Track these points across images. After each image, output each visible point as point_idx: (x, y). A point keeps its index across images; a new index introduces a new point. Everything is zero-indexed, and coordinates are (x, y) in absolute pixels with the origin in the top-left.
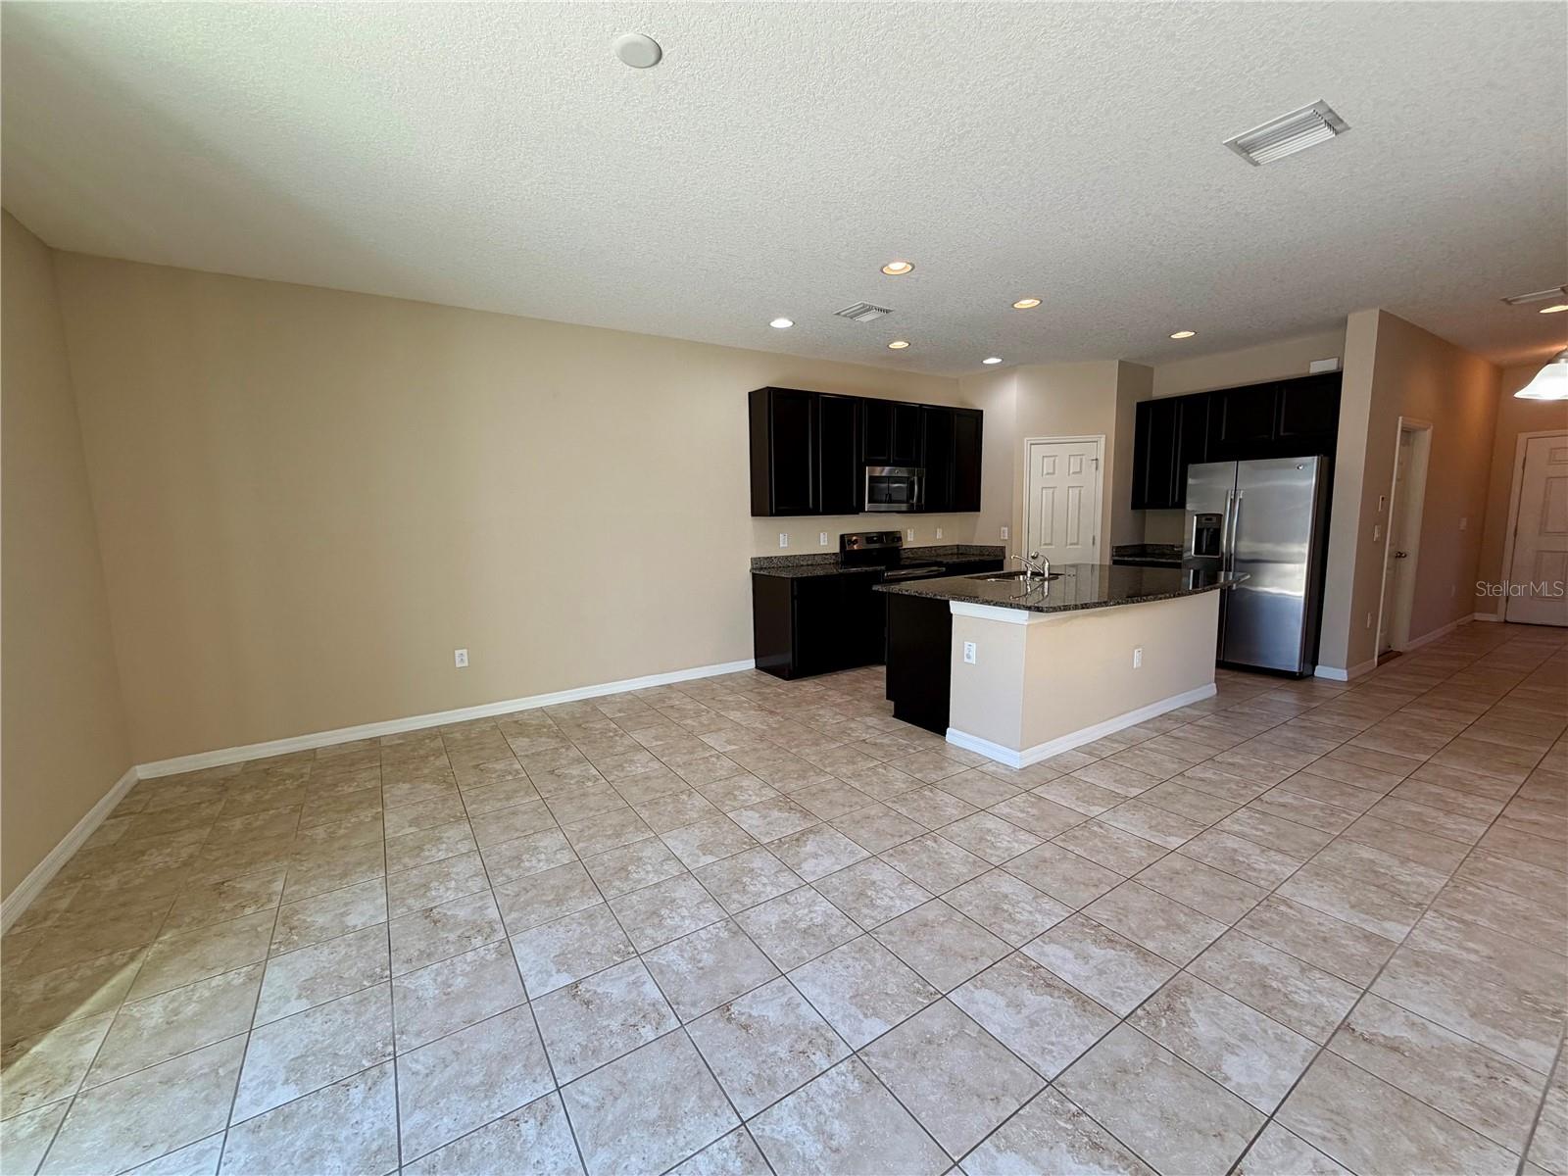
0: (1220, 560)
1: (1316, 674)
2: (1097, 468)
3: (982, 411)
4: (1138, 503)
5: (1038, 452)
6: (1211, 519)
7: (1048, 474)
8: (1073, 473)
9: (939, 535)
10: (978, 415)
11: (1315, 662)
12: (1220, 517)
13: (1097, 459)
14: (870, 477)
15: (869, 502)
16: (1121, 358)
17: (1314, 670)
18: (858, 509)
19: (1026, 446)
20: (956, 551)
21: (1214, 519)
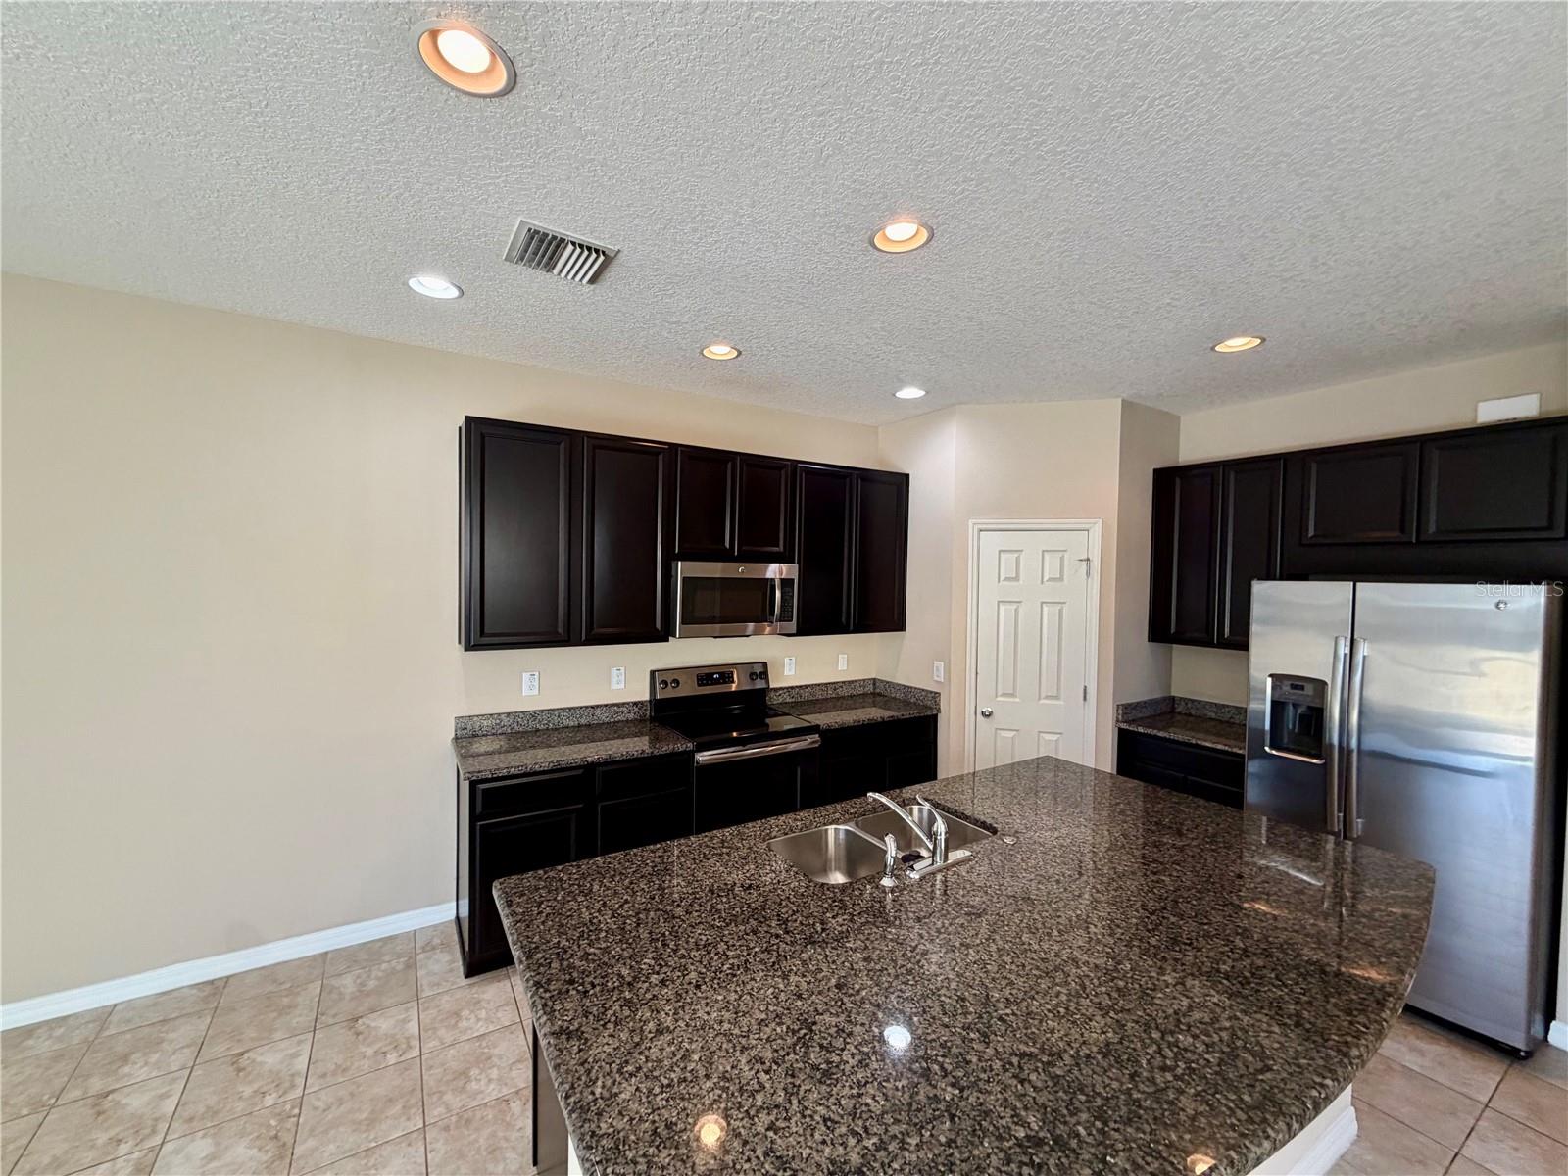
0: (1326, 768)
1: (1551, 1038)
2: (1088, 574)
3: (907, 476)
4: (1161, 631)
5: (991, 542)
6: (1302, 688)
7: (1006, 579)
8: (1050, 580)
9: (842, 665)
10: (901, 482)
11: (1550, 1014)
12: (1321, 686)
13: (1088, 559)
14: (684, 580)
15: (683, 622)
16: (1125, 395)
17: (1547, 1029)
18: (664, 635)
19: (972, 531)
20: (870, 688)
21: (1309, 690)
